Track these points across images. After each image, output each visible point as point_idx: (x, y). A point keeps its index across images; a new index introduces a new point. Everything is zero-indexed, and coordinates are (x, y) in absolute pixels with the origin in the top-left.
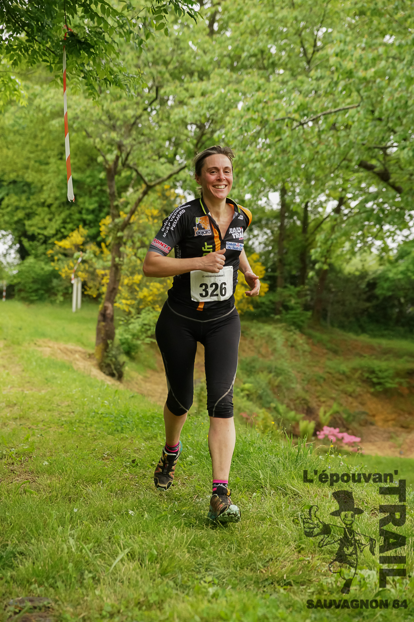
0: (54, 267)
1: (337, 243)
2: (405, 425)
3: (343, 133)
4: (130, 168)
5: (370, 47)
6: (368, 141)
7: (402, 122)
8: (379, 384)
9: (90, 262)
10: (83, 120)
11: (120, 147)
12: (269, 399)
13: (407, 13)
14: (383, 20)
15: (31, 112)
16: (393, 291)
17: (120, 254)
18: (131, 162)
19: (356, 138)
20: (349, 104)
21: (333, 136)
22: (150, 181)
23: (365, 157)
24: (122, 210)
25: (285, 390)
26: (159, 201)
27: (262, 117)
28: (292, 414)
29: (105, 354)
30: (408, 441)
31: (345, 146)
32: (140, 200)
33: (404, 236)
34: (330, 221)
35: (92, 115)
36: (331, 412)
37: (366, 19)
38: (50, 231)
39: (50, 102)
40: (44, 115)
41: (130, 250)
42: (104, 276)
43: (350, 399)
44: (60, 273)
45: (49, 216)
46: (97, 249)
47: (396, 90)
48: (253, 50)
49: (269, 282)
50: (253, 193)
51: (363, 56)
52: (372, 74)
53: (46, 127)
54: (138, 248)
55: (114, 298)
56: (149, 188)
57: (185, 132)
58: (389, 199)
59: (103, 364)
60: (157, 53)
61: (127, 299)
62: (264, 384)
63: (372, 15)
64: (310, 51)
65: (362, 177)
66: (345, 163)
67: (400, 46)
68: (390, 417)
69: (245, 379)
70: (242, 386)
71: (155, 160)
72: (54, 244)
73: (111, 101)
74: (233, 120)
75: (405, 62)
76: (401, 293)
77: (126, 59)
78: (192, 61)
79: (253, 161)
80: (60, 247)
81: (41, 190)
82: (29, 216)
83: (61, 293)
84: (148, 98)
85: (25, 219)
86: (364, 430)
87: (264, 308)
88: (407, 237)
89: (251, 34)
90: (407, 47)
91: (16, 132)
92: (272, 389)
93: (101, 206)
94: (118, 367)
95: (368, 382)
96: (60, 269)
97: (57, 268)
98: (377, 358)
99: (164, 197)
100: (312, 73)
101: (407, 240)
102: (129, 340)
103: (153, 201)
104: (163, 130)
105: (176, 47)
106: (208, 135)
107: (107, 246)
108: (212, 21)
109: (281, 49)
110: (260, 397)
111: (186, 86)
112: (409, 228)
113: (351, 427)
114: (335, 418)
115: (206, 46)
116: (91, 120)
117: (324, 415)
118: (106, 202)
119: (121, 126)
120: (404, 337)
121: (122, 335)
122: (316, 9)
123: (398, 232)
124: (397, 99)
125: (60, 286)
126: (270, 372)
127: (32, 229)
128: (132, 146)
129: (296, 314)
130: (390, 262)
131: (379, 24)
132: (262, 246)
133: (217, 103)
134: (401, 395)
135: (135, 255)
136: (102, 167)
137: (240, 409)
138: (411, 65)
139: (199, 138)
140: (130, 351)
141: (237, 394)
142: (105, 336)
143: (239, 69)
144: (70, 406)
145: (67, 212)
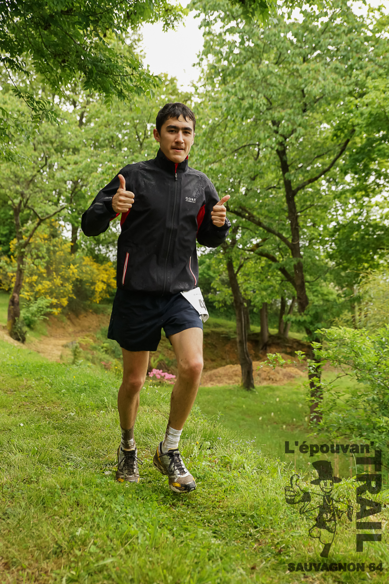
4: (29, 208)
9: (3, 268)
11: (22, 195)
13: (201, 116)
17: (23, 263)
18: (30, 205)
22: (43, 216)
24: (24, 234)
26: (48, 229)
29: (14, 326)
30: (205, 376)
32: (35, 228)
35: (4, 174)
36: (158, 360)
41: (30, 260)
42: (12, 277)
43: (170, 352)
46: (8, 260)
47: (193, 163)
48: (107, 136)
54: (35, 259)
55: (20, 291)
56: (41, 221)
57: (65, 186)
59: (12, 333)
60: (46, 136)
61: (28, 292)
64: (143, 137)
69: (104, 341)
70: (102, 345)
71: (45, 203)
75: (199, 146)
78: (69, 142)
84: (41, 164)
88: (204, 252)
89: (106, 126)
90: (200, 138)
93: (11, 232)
94: (22, 334)
99: (51, 226)
100: (143, 151)
102: (30, 317)
103: (45, 229)
104: (50, 184)
105: (58, 133)
106: (79, 189)
107: (14, 258)
108: (82, 117)
109: (124, 135)
110: (113, 352)
111: (65, 157)
113: (170, 369)
114: (160, 364)
115: (77, 133)
116: (3, 178)
117: (153, 362)
118: (14, 229)
119: (23, 182)
121: (24, 314)
122: (145, 112)
128: (30, 195)
133: (84, 169)
135: (33, 263)
136: (11, 207)
137: (101, 360)
138: (202, 148)
139: (74, 190)
140: (30, 324)
141: (99, 350)
142: (14, 315)
143: (98, 147)
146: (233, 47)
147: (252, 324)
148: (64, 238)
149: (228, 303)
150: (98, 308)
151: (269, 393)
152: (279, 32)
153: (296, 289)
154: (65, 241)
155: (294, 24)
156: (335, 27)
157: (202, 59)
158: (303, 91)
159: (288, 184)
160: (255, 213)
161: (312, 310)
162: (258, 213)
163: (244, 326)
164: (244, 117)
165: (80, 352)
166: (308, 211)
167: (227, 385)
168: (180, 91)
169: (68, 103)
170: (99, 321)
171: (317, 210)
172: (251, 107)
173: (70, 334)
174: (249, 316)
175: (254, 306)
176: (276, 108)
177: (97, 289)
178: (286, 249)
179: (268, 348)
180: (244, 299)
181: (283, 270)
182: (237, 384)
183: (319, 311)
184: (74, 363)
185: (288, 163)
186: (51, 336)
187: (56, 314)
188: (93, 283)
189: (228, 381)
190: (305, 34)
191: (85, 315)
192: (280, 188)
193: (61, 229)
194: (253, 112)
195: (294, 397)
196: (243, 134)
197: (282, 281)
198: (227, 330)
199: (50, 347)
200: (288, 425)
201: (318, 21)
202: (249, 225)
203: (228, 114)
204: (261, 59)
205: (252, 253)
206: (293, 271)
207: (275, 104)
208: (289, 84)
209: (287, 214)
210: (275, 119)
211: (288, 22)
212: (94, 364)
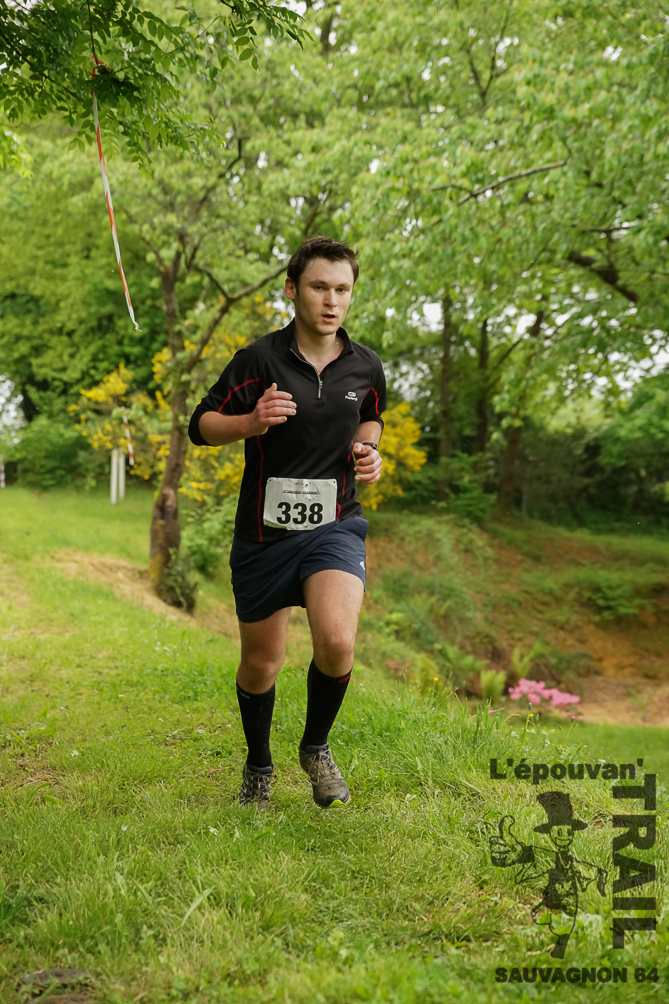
0: (80, 432)
1: (535, 384)
2: (650, 674)
3: (541, 208)
4: (199, 271)
5: (582, 68)
6: (582, 220)
7: (634, 188)
8: (608, 608)
9: (138, 423)
10: (122, 195)
11: (182, 237)
12: (430, 637)
13: (641, 12)
14: (602, 23)
15: (38, 184)
16: (627, 458)
17: (185, 410)
18: (200, 262)
19: (562, 216)
20: (549, 161)
21: (524, 213)
22: (233, 290)
23: (577, 246)
24: (188, 338)
25: (456, 622)
26: (247, 323)
27: (410, 186)
28: (469, 660)
29: (166, 571)
30: (656, 699)
31: (545, 228)
32: (216, 322)
33: (642, 369)
34: (524, 348)
35: (136, 187)
36: (532, 655)
37: (573, 23)
38: (72, 375)
39: (67, 168)
40: (60, 188)
42: (160, 444)
43: (562, 634)
44: (90, 441)
45: (70, 350)
46: (149, 402)
47: (625, 137)
48: (395, 76)
49: (427, 448)
50: (398, 308)
51: (571, 84)
52: (587, 113)
53: (61, 206)
55: (178, 479)
56: (231, 302)
57: (287, 210)
58: (617, 312)
59: (162, 587)
60: (239, 84)
61: (199, 481)
62: (422, 612)
63: (584, 16)
64: (486, 76)
65: (572, 277)
66: (544, 256)
67: (629, 66)
68: (626, 662)
69: (392, 605)
70: (388, 617)
71: (239, 257)
72: (79, 395)
73: (167, 164)
74: (363, 191)
75: (638, 92)
76: (641, 462)
77: (190, 97)
78: (296, 95)
79: (396, 257)
80: (89, 399)
81: (56, 308)
82: (37, 350)
83: (92, 474)
84: (226, 157)
85: (30, 355)
86: (584, 683)
87: (420, 490)
88: (648, 370)
89: (390, 51)
90: (641, 68)
91: (14, 216)
92: (436, 621)
93: (153, 333)
94: (187, 591)
95: (589, 605)
96: (90, 436)
97: (84, 434)
98: (603, 568)
99: (255, 315)
100: (490, 112)
101: (648, 376)
102: (204, 548)
103: (238, 324)
104: (251, 208)
105: (268, 75)
106: (324, 216)
107: (164, 397)
108: (327, 28)
109: (438, 72)
110: (417, 635)
111: (286, 136)
112: (651, 356)
113: (563, 678)
114: (537, 665)
115: (317, 71)
116: (134, 196)
117: (520, 660)
118: (161, 325)
119: (183, 204)
120: (646, 531)
121: (192, 540)
122: (493, 8)
123: (633, 363)
124: (626, 151)
125: (90, 462)
126: (432, 594)
127: (43, 371)
128: (202, 236)
129: (472, 499)
130: (622, 412)
131: (596, 30)
132: (415, 390)
133: (338, 163)
134: (644, 626)
136: (154, 270)
137: (384, 654)
138: (647, 97)
139: (310, 220)
140: (205, 565)
141: (380, 630)
142: (165, 541)
143: (371, 107)
144: (112, 658)
145: (99, 343)
150: (376, 523)
170: (378, 555)
212: (369, 665)
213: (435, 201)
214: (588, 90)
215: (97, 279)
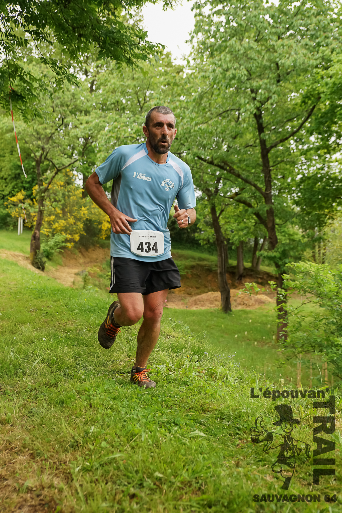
2: (189, 293)
4: (48, 160)
5: (172, 101)
7: (188, 140)
9: (27, 209)
11: (43, 149)
13: (191, 85)
14: (179, 88)
17: (43, 205)
18: (49, 157)
22: (59, 167)
24: (44, 182)
26: (64, 178)
27: (117, 136)
29: (35, 257)
30: (191, 301)
32: (54, 177)
35: (28, 132)
37: (171, 87)
38: (6, 192)
39: (5, 124)
40: (3, 131)
41: (49, 203)
42: (35, 216)
44: (11, 214)
45: (5, 184)
46: (31, 202)
47: (185, 124)
48: (113, 101)
53: (3, 137)
54: (53, 202)
55: (40, 228)
56: (58, 171)
57: (78, 142)
59: (34, 262)
60: (63, 100)
61: (47, 228)
63: (174, 85)
64: (143, 102)
67: (187, 102)
70: (107, 274)
71: (62, 156)
72: (8, 199)
73: (38, 125)
74: (102, 137)
75: (190, 110)
78: (81, 105)
80: (11, 201)
83: (12, 225)
84: (58, 124)
89: (112, 92)
90: (190, 103)
93: (33, 180)
94: (42, 264)
97: (9, 212)
99: (67, 175)
100: (143, 114)
102: (48, 250)
103: (61, 178)
104: (66, 141)
105: (73, 98)
106: (90, 144)
107: (36, 201)
108: (92, 84)
109: (127, 100)
111: (78, 118)
115: (88, 98)
116: (27, 135)
118: (36, 177)
119: (43, 138)
120: (190, 249)
121: (44, 247)
122: (145, 81)
124: (185, 129)
125: (11, 221)
128: (49, 149)
131: (177, 90)
133: (94, 127)
134: (188, 278)
135: (51, 205)
136: (34, 159)
137: (106, 286)
138: (192, 112)
139: (85, 145)
140: (48, 256)
141: (105, 278)
142: (35, 248)
143: (106, 110)
144: (16, 285)
145: (15, 183)
146: (220, 25)
147: (230, 259)
148: (76, 185)
149: (211, 241)
150: (104, 243)
151: (244, 316)
152: (259, 14)
153: (268, 230)
154: (77, 188)
155: (271, 7)
156: (306, 11)
157: (193, 37)
158: (277, 64)
159: (263, 143)
160: (235, 167)
161: (281, 247)
162: (238, 167)
163: (224, 261)
164: (229, 86)
165: (89, 280)
166: (279, 165)
167: (209, 308)
168: (174, 64)
169: (81, 73)
170: (105, 254)
171: (287, 165)
172: (234, 78)
173: (81, 264)
174: (228, 252)
175: (233, 244)
176: (254, 79)
177: (103, 228)
178: (261, 197)
179: (243, 279)
180: (224, 238)
181: (257, 215)
182: (217, 308)
183: (287, 248)
184: (84, 288)
185: (264, 125)
186: (66, 265)
187: (70, 247)
188: (100, 223)
189: (209, 305)
190: (280, 16)
191: (93, 249)
192: (256, 146)
193: (74, 178)
194: (236, 82)
195: (264, 318)
196: (227, 100)
197: (256, 223)
198: (210, 263)
199: (64, 275)
200: (258, 342)
201: (291, 6)
202: (230, 177)
203: (215, 84)
204: (243, 37)
205: (231, 200)
206: (266, 215)
207: (254, 76)
208: (266, 58)
209: (261, 168)
210: (254, 88)
211: (266, 6)
212: (101, 289)
213: (125, 141)
214: (174, 108)
215: (15, 162)
